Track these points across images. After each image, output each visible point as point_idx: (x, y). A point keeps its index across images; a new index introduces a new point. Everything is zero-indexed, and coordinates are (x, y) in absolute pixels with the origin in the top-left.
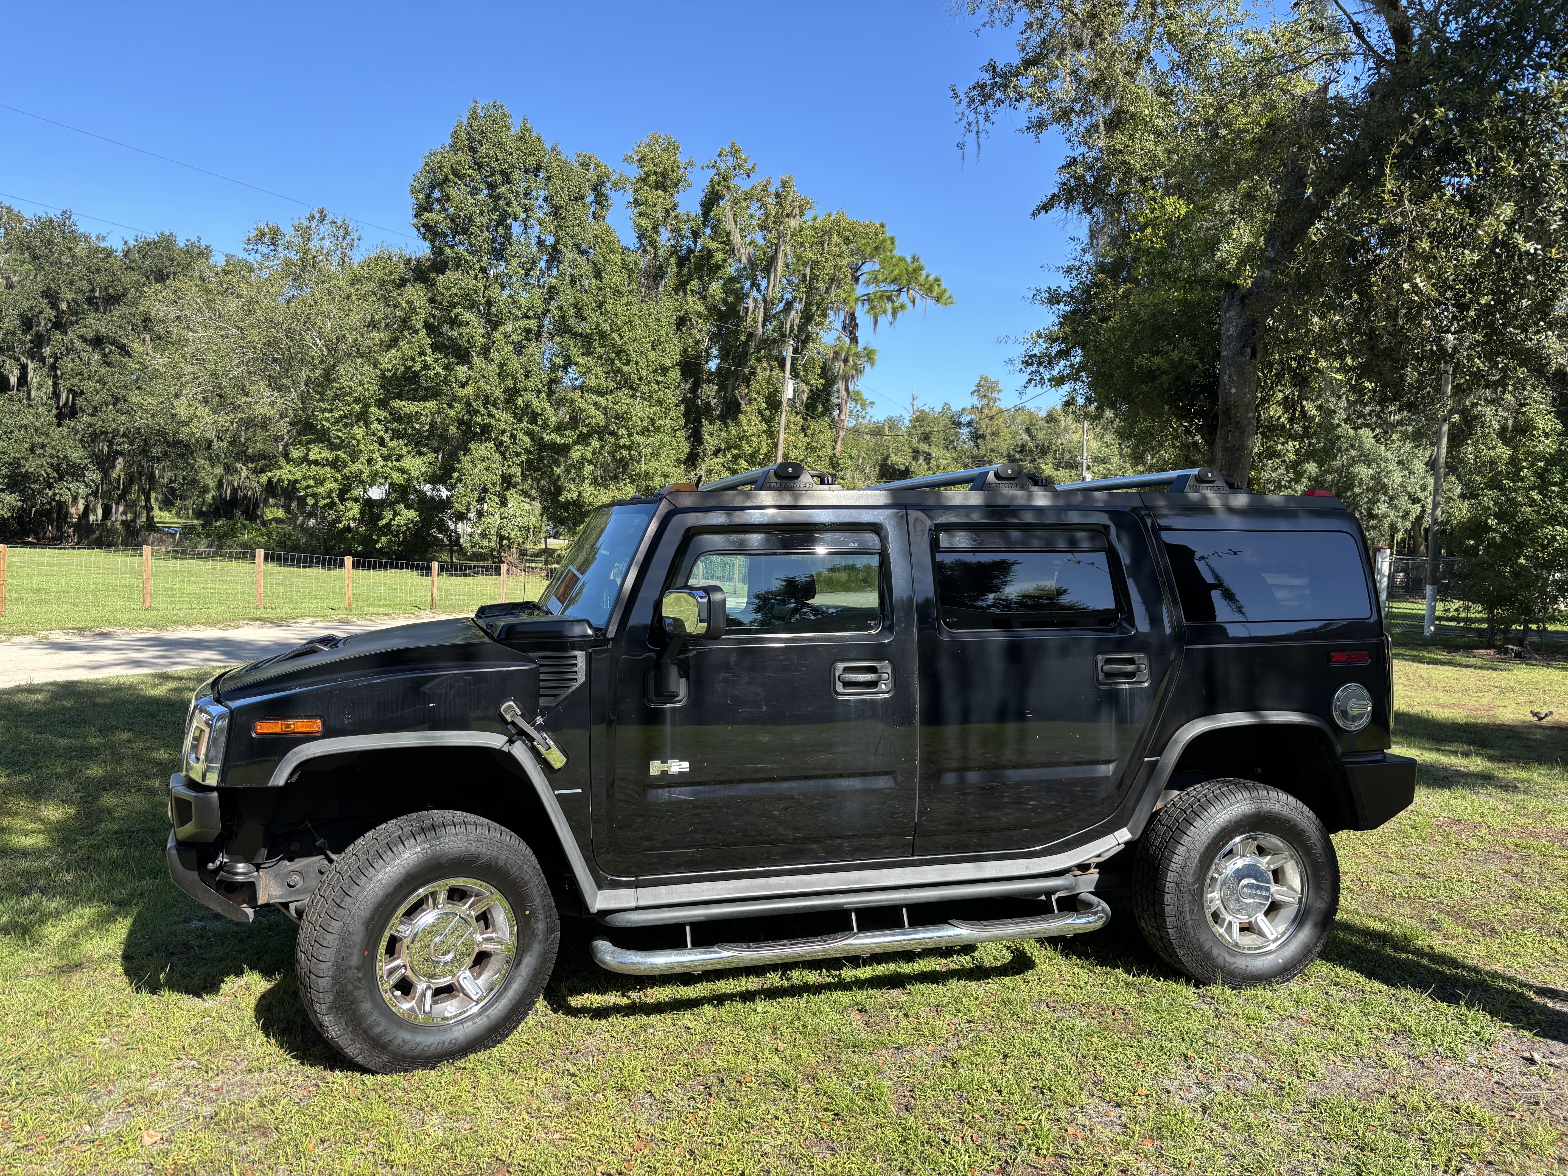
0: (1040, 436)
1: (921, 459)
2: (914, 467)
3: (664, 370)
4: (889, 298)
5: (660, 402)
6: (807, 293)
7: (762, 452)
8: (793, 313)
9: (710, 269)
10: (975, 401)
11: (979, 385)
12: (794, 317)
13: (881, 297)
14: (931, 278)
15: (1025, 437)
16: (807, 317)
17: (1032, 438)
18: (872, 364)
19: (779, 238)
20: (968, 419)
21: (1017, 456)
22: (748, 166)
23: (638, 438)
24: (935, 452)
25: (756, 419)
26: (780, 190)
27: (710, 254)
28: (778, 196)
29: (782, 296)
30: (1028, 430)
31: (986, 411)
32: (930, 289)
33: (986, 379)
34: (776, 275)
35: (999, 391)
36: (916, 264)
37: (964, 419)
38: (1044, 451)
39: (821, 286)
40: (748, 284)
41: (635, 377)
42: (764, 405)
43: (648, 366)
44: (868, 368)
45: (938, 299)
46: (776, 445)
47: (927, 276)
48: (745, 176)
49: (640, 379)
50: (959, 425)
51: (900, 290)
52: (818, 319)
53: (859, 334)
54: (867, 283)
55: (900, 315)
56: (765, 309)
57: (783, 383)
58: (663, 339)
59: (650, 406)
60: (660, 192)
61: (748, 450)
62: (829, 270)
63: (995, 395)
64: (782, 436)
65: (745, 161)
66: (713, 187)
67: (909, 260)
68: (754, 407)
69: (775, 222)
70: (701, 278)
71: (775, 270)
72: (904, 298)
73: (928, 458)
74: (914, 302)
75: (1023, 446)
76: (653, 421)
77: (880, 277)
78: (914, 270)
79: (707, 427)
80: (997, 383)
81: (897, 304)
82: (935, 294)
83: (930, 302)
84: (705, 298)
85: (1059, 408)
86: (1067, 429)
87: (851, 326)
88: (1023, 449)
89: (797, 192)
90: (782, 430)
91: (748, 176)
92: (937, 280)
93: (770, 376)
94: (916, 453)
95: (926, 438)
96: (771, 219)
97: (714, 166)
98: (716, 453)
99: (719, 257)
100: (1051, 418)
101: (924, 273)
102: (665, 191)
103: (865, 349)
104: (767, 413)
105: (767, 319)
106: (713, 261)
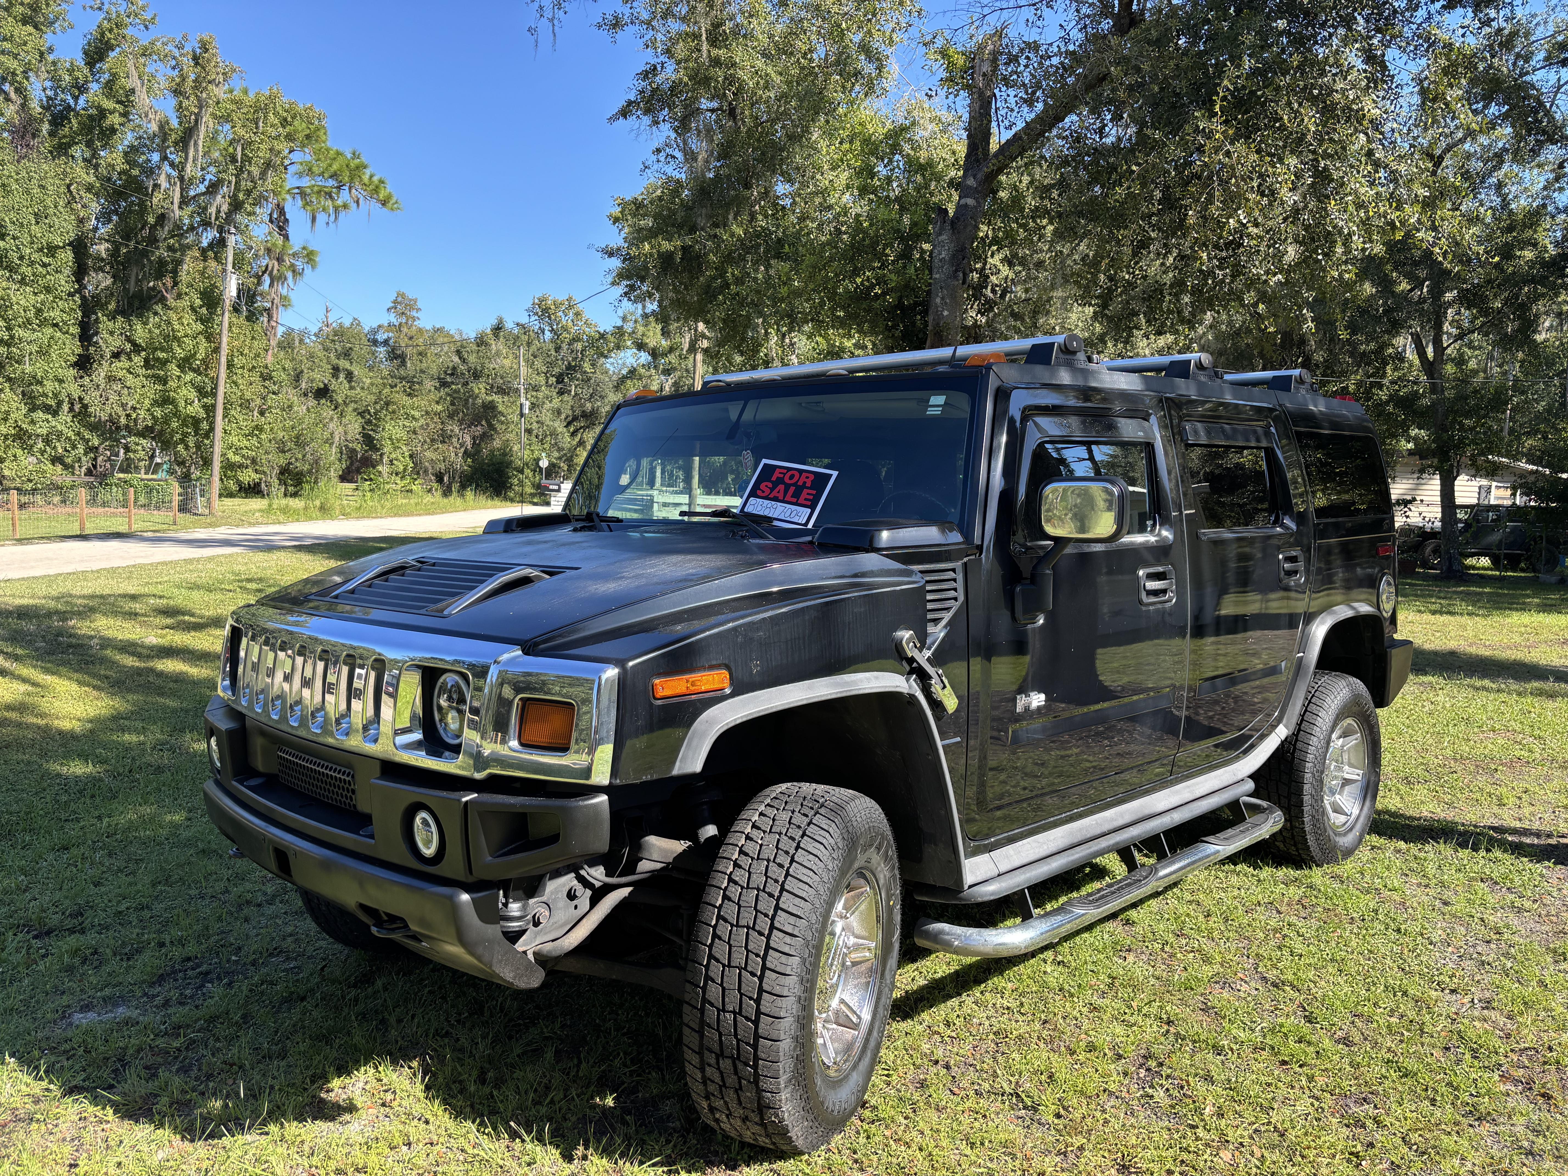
0: (472, 359)
1: (342, 376)
2: (334, 385)
3: (52, 250)
4: (329, 195)
5: (48, 290)
6: (237, 176)
7: (199, 356)
8: (219, 198)
9: (102, 132)
10: (393, 318)
11: (395, 302)
12: (220, 202)
13: (319, 192)
14: (375, 179)
15: (456, 359)
16: (236, 206)
17: (464, 361)
18: (313, 267)
19: (200, 107)
20: (385, 336)
21: (449, 379)
22: (147, 16)
23: (19, 332)
24: (356, 371)
25: (189, 318)
26: (198, 51)
27: (102, 113)
28: (196, 58)
29: (203, 176)
30: (458, 352)
31: (405, 330)
32: (376, 190)
33: (403, 295)
34: (196, 150)
35: (418, 310)
36: (357, 161)
37: (381, 337)
38: (476, 375)
39: (256, 171)
40: (156, 157)
41: (14, 256)
42: (198, 302)
43: (32, 243)
44: (308, 271)
45: (384, 203)
46: (217, 350)
47: (371, 177)
48: (142, 27)
49: (21, 258)
50: (375, 342)
51: (339, 188)
52: (249, 209)
53: (291, 230)
54: (300, 175)
55: (342, 214)
56: (182, 189)
57: (224, 280)
58: (51, 211)
59: (35, 294)
60: (30, 29)
61: (180, 353)
62: (264, 154)
63: (414, 314)
64: (225, 340)
65: (143, 8)
66: (103, 34)
67: (349, 156)
68: (185, 303)
69: (195, 88)
70: (89, 144)
71: (196, 144)
72: (344, 196)
73: (350, 376)
74: (358, 202)
75: (454, 368)
76: (39, 311)
77: (315, 169)
78: (357, 167)
79: (105, 324)
80: (415, 301)
81: (339, 202)
82: (381, 196)
83: (375, 206)
84: (96, 167)
85: (488, 331)
86: (498, 354)
87: (280, 222)
88: (454, 371)
89: (220, 58)
90: (225, 332)
91: (146, 27)
92: (381, 182)
93: (205, 268)
94: (336, 370)
95: (346, 354)
96: (189, 82)
97: (100, 9)
98: (116, 355)
99: (115, 119)
100: (481, 342)
101: (368, 172)
102: (36, 27)
103: (304, 248)
104: (204, 310)
105: (184, 202)
106: (107, 123)
